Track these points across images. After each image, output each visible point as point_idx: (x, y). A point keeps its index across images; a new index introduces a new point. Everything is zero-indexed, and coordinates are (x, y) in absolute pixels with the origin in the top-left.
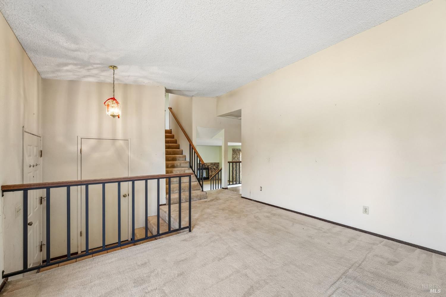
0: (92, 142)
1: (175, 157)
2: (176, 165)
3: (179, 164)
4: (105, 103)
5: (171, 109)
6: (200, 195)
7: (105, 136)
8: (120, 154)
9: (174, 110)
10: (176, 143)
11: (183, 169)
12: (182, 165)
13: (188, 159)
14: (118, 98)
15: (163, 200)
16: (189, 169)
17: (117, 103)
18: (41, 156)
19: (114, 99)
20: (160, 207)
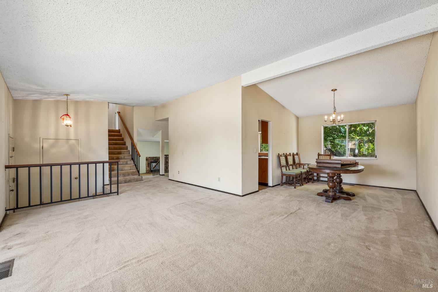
0: (51, 141)
1: (120, 151)
2: (120, 158)
3: (123, 157)
4: (61, 117)
5: (120, 113)
6: (137, 178)
7: (61, 137)
8: (72, 149)
9: (122, 114)
10: (123, 141)
11: (126, 160)
12: (126, 158)
13: (131, 153)
14: (71, 114)
15: (107, 182)
16: (130, 160)
17: (70, 118)
18: (14, 151)
19: (67, 115)
20: (105, 186)
